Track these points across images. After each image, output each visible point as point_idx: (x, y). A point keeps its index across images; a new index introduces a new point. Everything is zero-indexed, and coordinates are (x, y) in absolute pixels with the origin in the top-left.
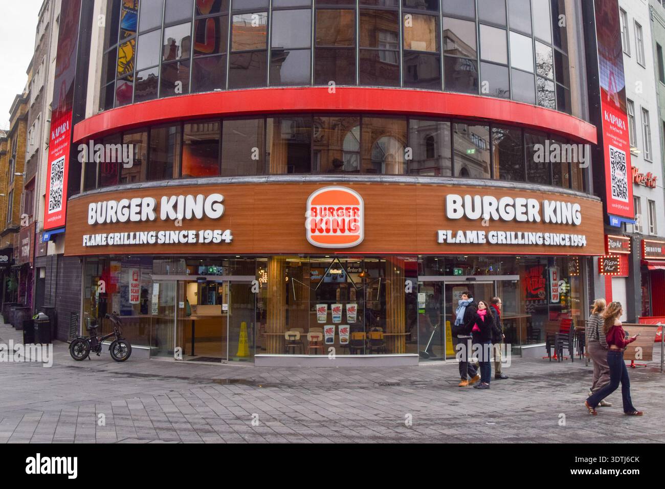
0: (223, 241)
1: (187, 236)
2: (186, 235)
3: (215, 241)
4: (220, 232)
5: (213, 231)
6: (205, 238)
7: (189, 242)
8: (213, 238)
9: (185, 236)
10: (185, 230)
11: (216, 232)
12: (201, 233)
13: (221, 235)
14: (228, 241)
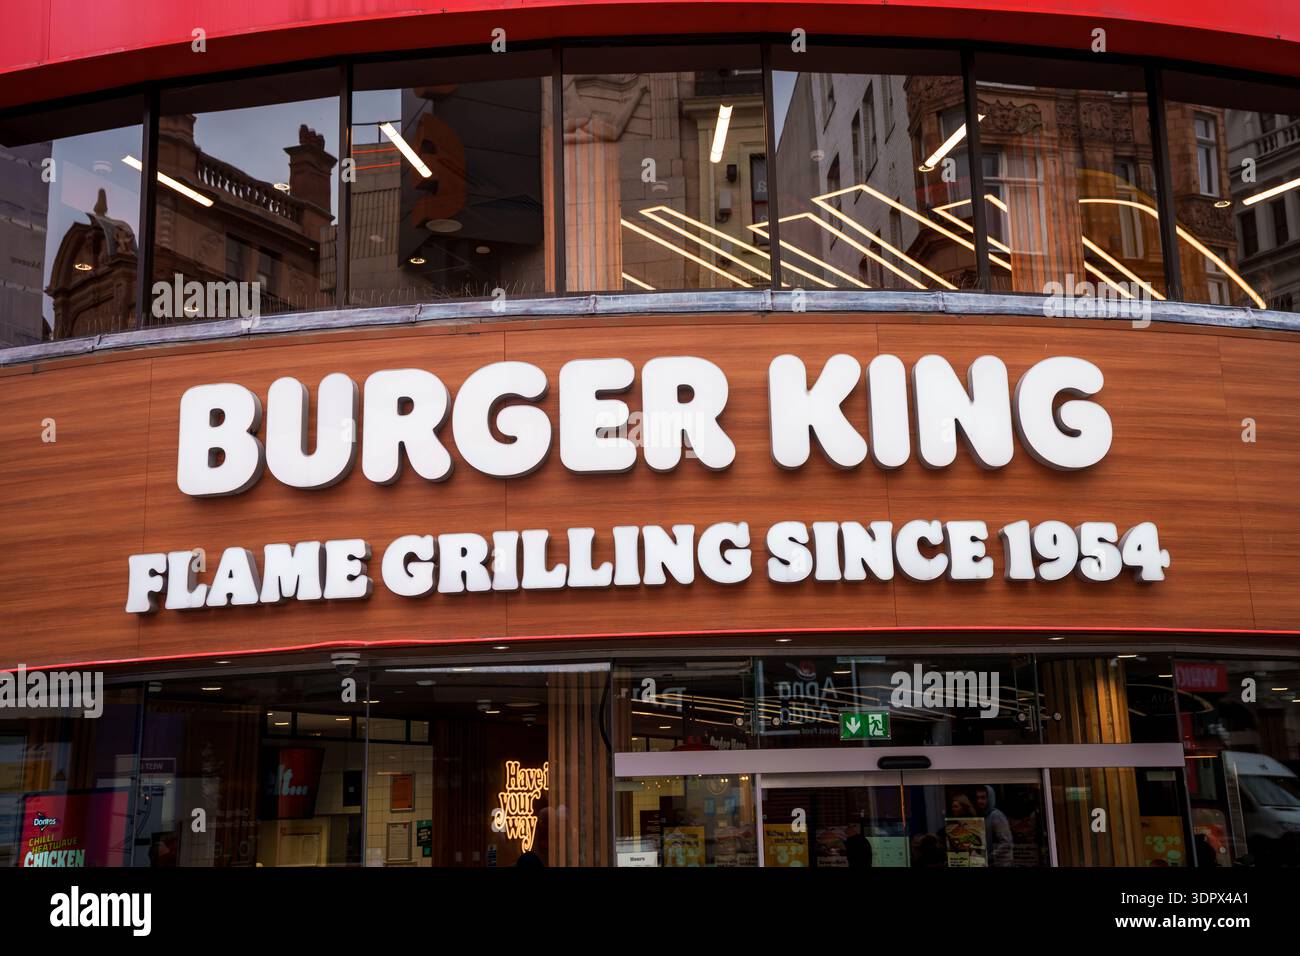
0: (1130, 573)
1: (944, 547)
2: (936, 538)
3: (1090, 570)
4: (1109, 530)
5: (1075, 525)
6: (1038, 560)
7: (956, 574)
8: (1081, 557)
9: (926, 548)
10: (929, 520)
11: (1091, 530)
12: (1017, 533)
13: (1119, 545)
14: (1153, 572)
